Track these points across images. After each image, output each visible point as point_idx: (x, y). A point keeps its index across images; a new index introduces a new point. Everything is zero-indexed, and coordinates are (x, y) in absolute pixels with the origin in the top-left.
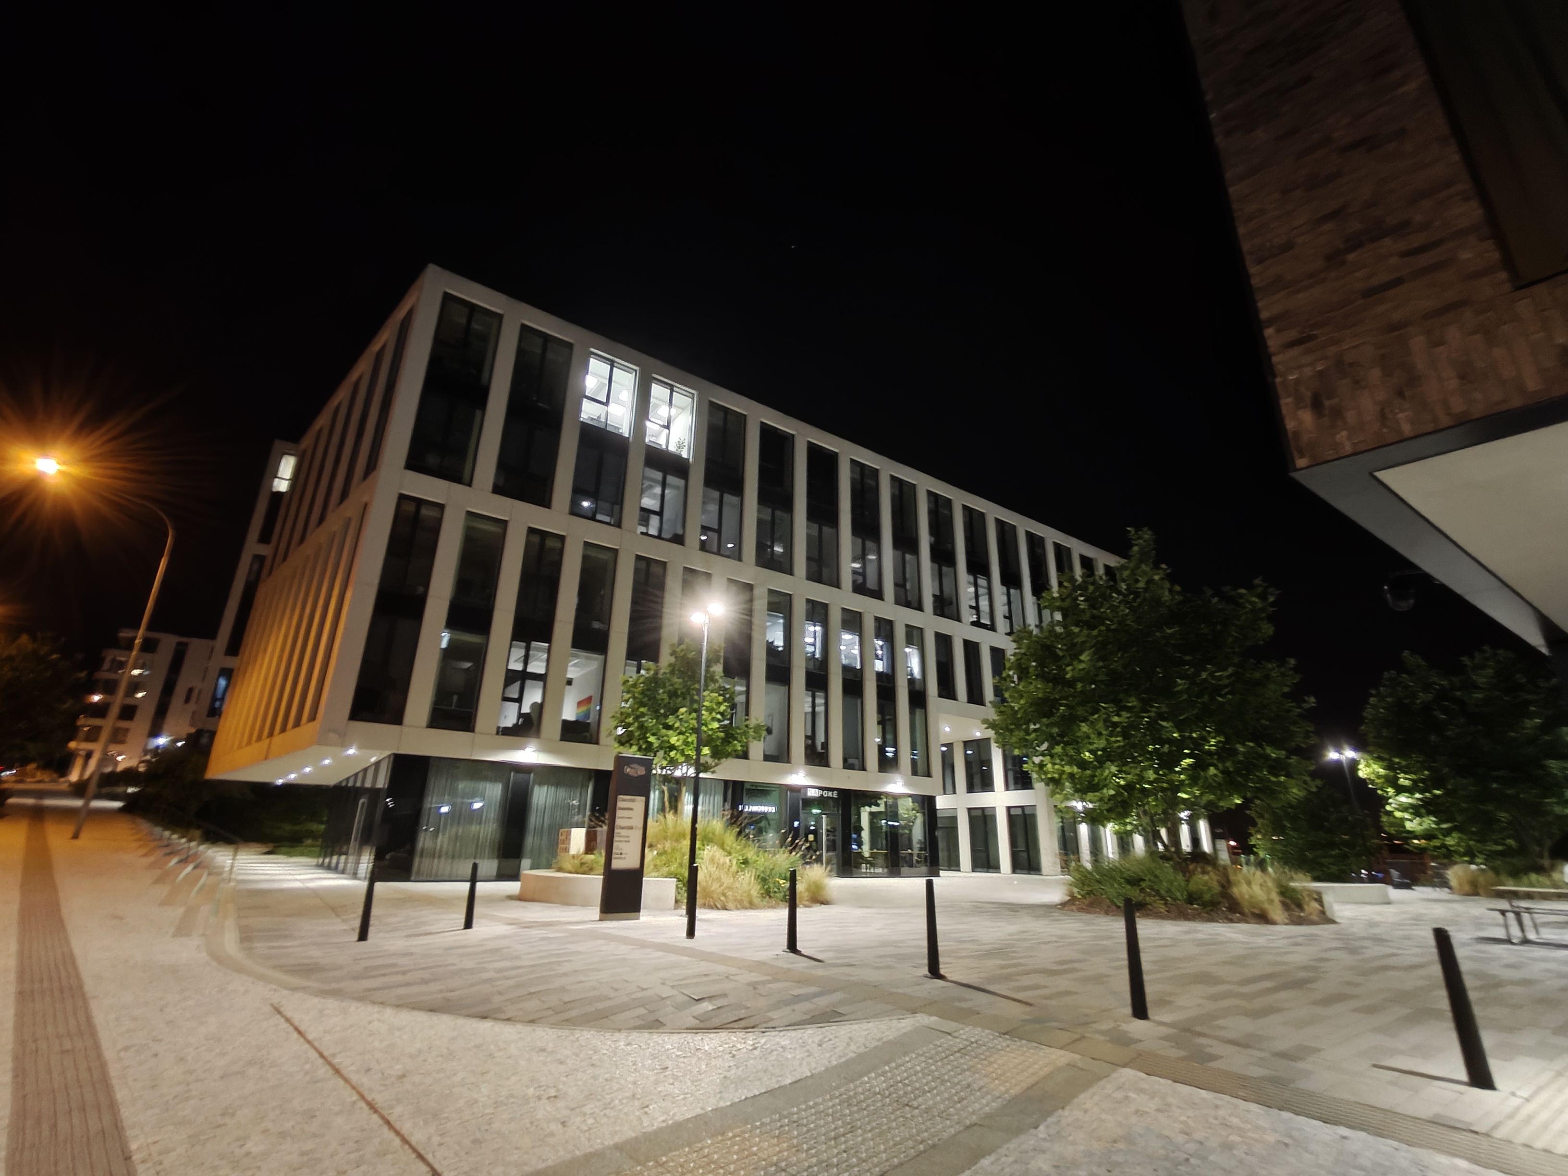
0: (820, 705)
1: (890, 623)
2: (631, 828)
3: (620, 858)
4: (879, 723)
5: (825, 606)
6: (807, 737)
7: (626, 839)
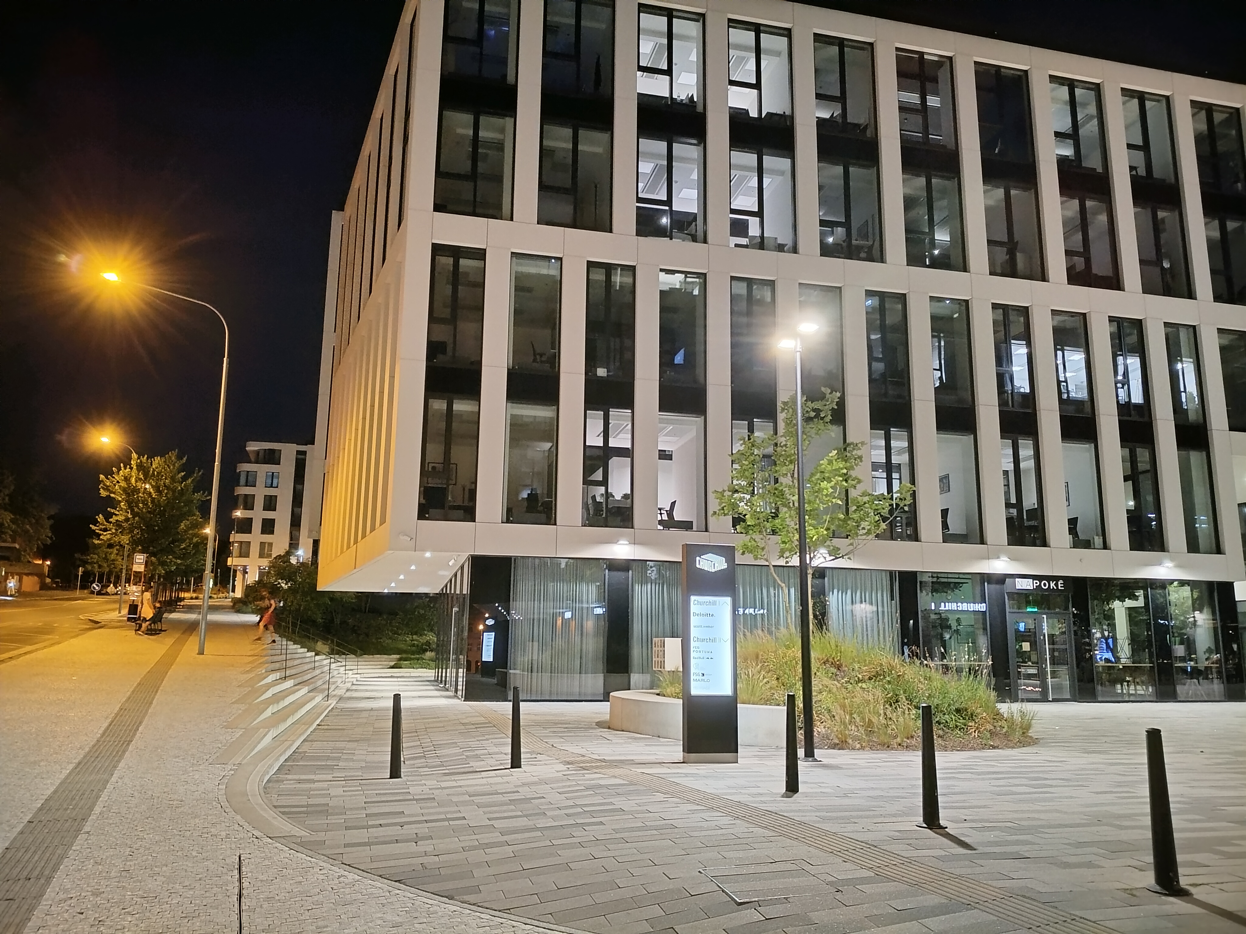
0: (1027, 459)
1: (1138, 324)
2: (714, 639)
3: (702, 682)
4: (1126, 479)
5: (1025, 311)
6: (1008, 505)
7: (708, 655)
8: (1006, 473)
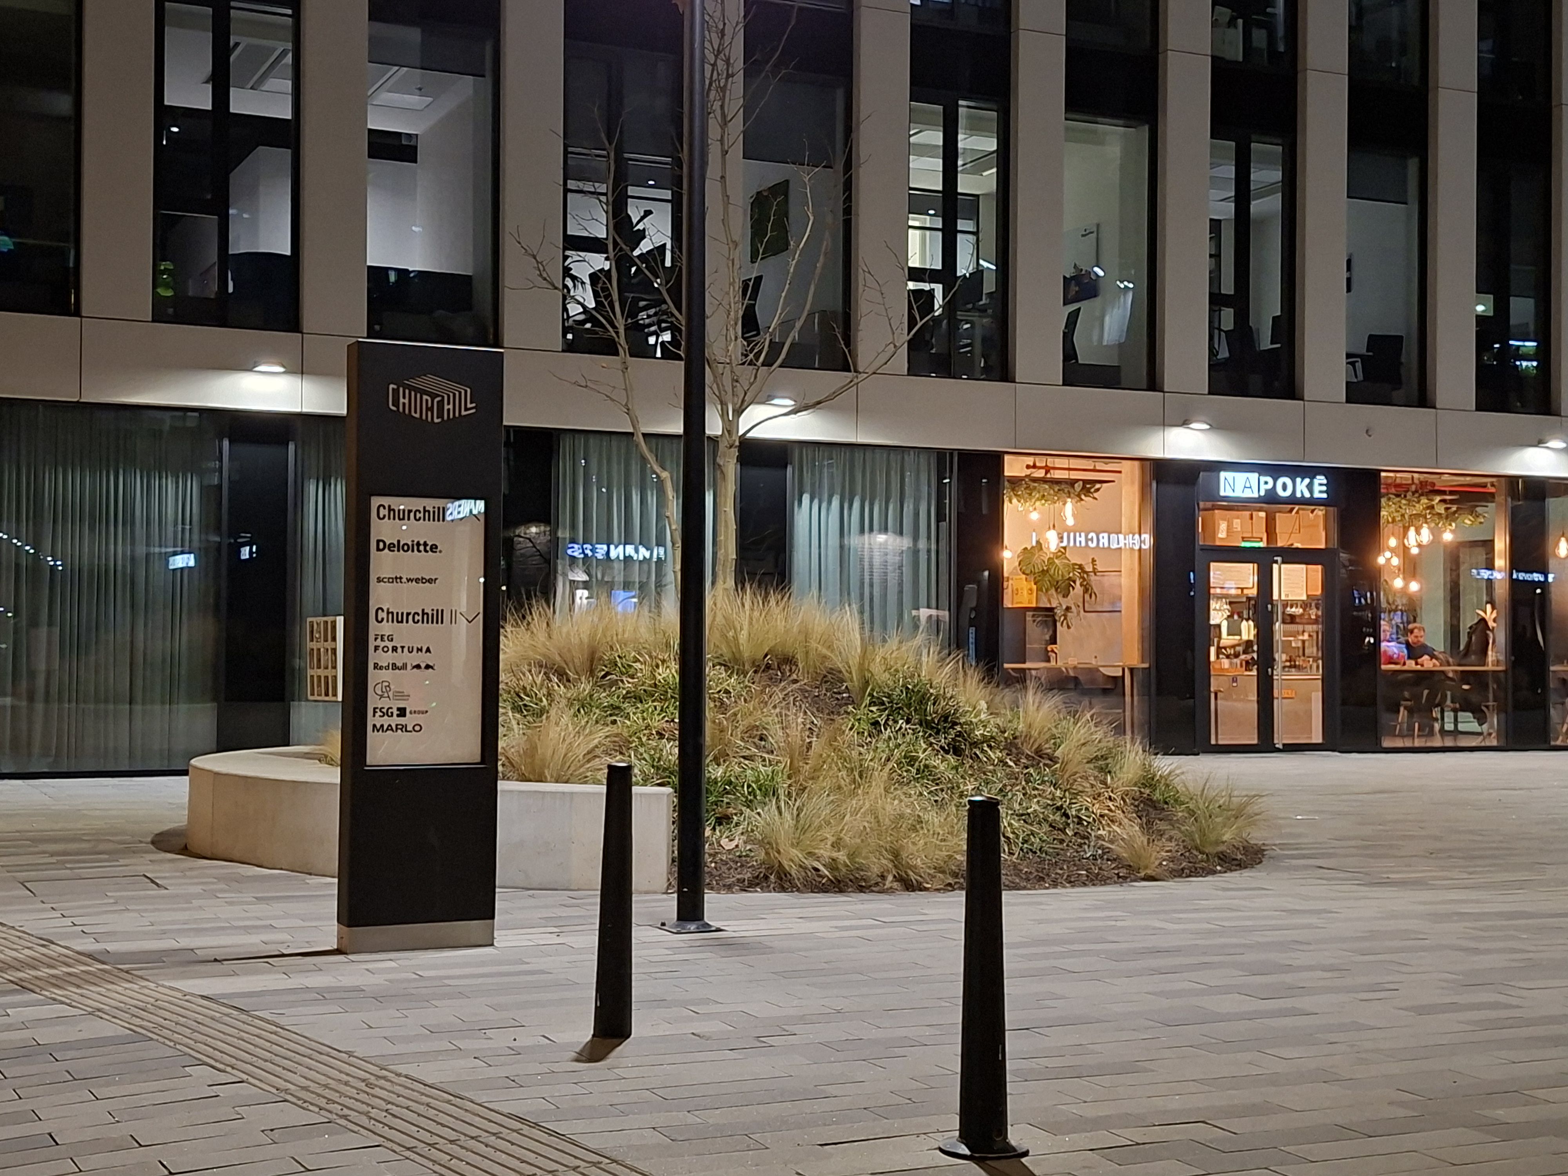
0: (1267, 189)
2: (437, 617)
3: (404, 728)
7: (422, 659)
8: (1215, 226)
